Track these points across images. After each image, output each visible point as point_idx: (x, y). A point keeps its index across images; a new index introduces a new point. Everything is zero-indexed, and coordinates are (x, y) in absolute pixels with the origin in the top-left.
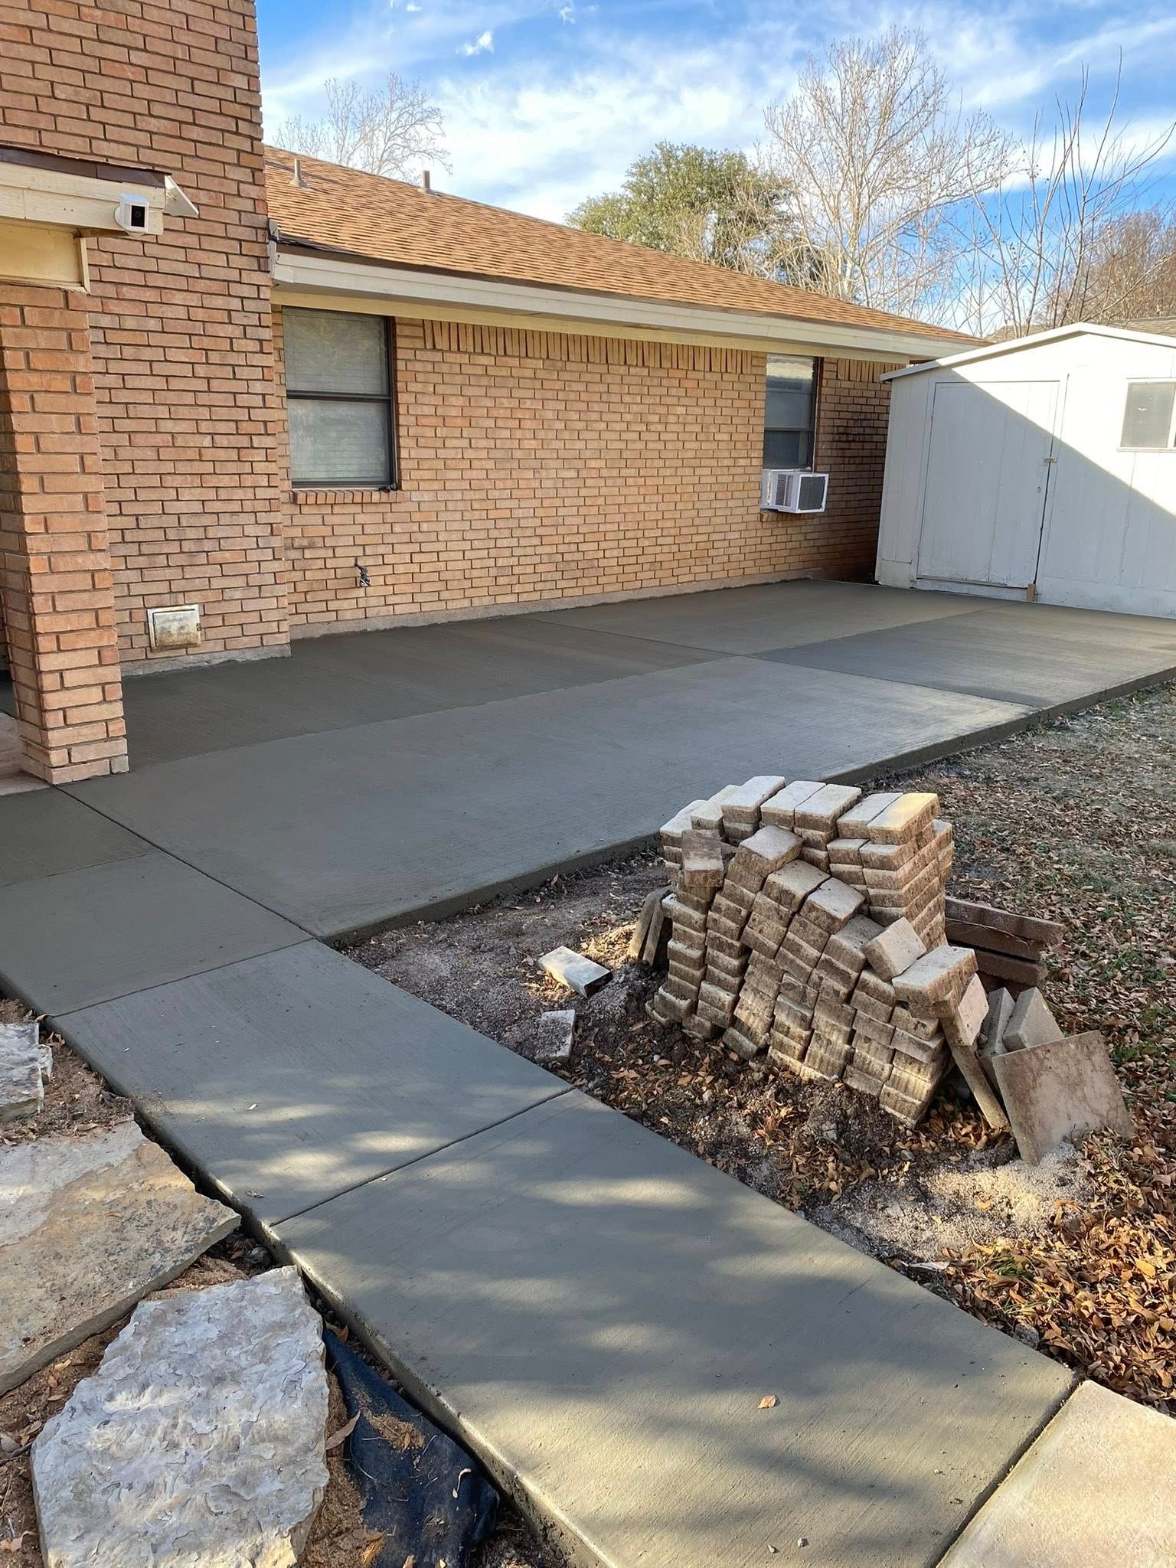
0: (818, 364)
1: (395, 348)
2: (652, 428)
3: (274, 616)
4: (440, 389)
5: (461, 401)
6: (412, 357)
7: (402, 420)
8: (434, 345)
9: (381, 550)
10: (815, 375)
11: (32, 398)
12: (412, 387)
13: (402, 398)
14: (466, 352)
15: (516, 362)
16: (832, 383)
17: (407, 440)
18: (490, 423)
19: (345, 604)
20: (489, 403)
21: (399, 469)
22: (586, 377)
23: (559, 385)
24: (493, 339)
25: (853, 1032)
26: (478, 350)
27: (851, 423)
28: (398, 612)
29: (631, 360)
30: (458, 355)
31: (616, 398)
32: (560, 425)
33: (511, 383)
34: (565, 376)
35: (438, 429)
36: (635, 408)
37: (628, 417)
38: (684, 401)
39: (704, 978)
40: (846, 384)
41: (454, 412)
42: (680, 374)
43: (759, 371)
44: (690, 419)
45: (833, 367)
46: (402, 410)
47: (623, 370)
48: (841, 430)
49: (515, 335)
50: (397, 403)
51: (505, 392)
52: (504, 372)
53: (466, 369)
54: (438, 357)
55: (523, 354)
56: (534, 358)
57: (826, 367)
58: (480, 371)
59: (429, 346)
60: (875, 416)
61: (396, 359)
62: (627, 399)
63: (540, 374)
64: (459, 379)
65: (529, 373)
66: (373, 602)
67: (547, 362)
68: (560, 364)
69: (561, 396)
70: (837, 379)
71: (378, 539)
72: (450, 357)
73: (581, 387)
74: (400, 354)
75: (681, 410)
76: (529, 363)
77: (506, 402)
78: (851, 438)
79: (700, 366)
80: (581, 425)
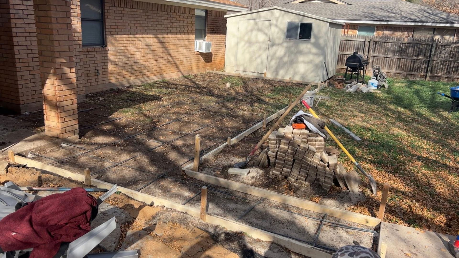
0: (207, 11)
1: (104, 6)
2: (169, 29)
3: (82, 85)
4: (116, 18)
5: (121, 21)
6: (109, 9)
7: (107, 27)
8: (115, 5)
9: (102, 64)
10: (206, 14)
11: (58, 31)
12: (109, 17)
13: (107, 20)
14: (123, 7)
15: (135, 10)
16: (210, 17)
17: (108, 32)
18: (129, 27)
19: (92, 81)
20: (129, 22)
21: (106, 41)
22: (152, 15)
23: (146, 17)
24: (129, 3)
25: (317, 174)
26: (126, 7)
27: (215, 28)
28: (106, 82)
29: (163, 10)
30: (121, 8)
31: (160, 20)
32: (146, 28)
33: (134, 16)
34: (147, 14)
35: (116, 29)
36: (165, 23)
37: (163, 26)
38: (176, 21)
39: (284, 167)
40: (213, 17)
41: (120, 24)
42: (175, 14)
43: (193, 13)
44: (178, 26)
45: (210, 12)
46: (107, 24)
47: (161, 13)
48: (213, 30)
49: (135, 2)
50: (105, 22)
51: (132, 19)
52: (132, 13)
53: (123, 12)
54: (115, 9)
55: (137, 8)
56: (140, 9)
57: (209, 12)
58: (126, 13)
59: (113, 5)
60: (220, 26)
61: (105, 9)
62: (163, 21)
63: (141, 14)
64: (121, 15)
65: (139, 13)
66: (100, 80)
67: (143, 10)
68: (146, 11)
69: (147, 20)
70: (211, 16)
71: (101, 61)
72: (119, 9)
73: (151, 17)
74: (106, 8)
75: (176, 24)
76: (139, 11)
77: (133, 22)
78: (215, 32)
79: (180, 12)
80: (151, 28)
